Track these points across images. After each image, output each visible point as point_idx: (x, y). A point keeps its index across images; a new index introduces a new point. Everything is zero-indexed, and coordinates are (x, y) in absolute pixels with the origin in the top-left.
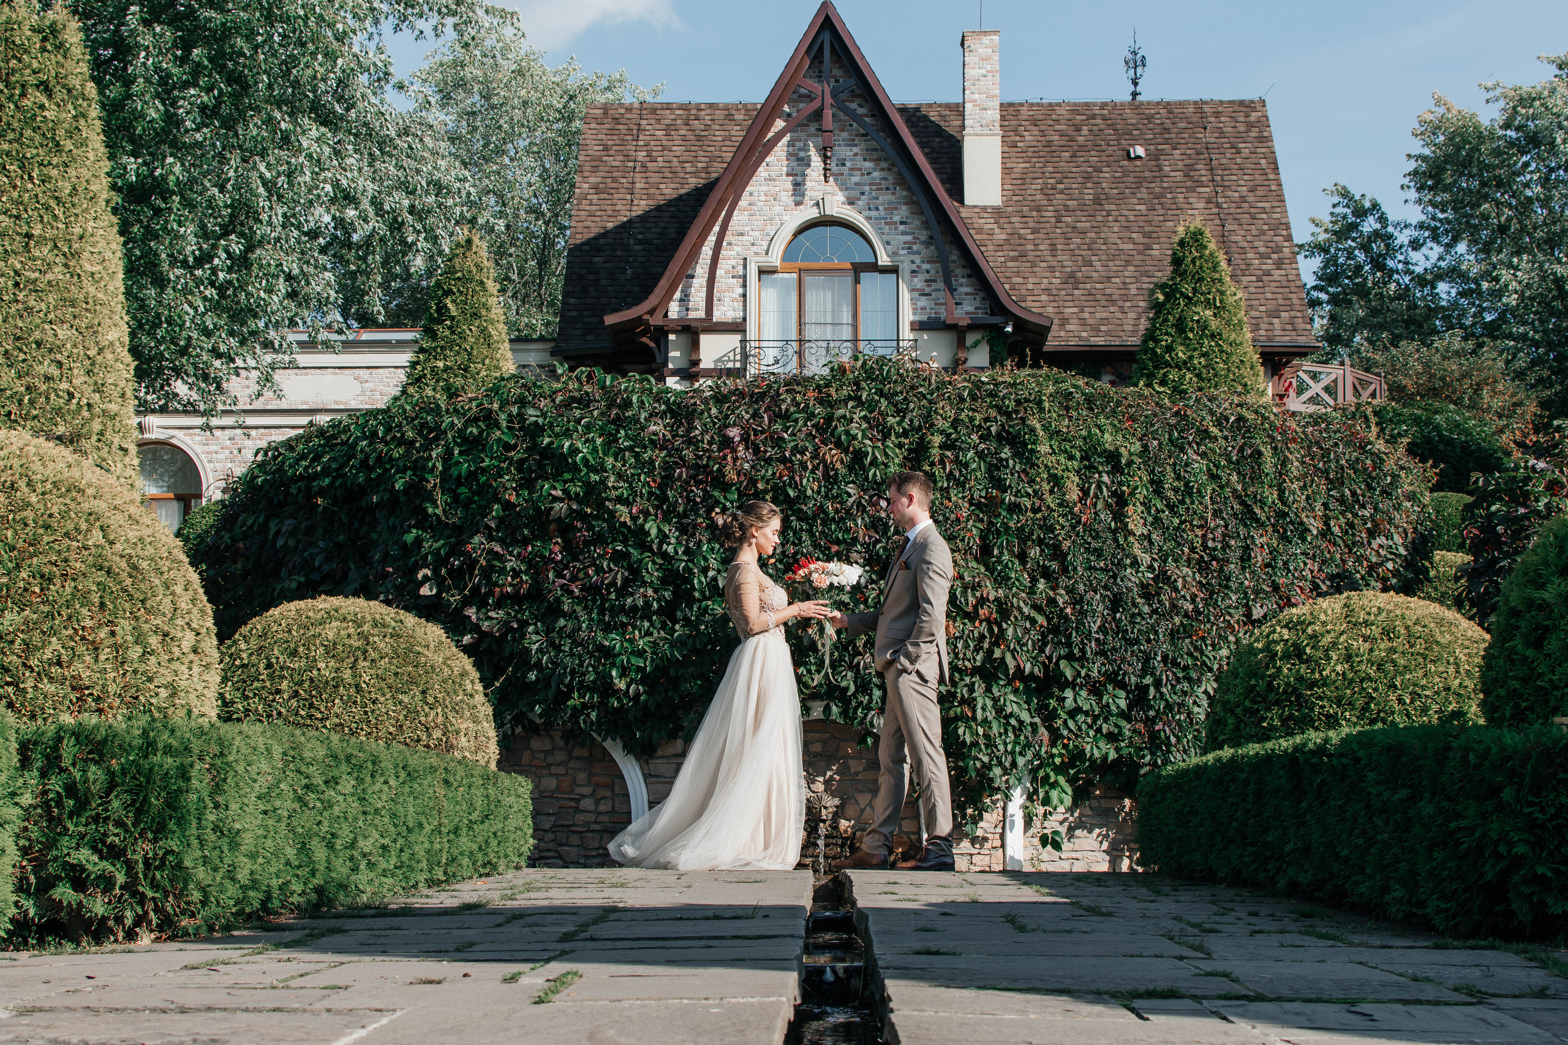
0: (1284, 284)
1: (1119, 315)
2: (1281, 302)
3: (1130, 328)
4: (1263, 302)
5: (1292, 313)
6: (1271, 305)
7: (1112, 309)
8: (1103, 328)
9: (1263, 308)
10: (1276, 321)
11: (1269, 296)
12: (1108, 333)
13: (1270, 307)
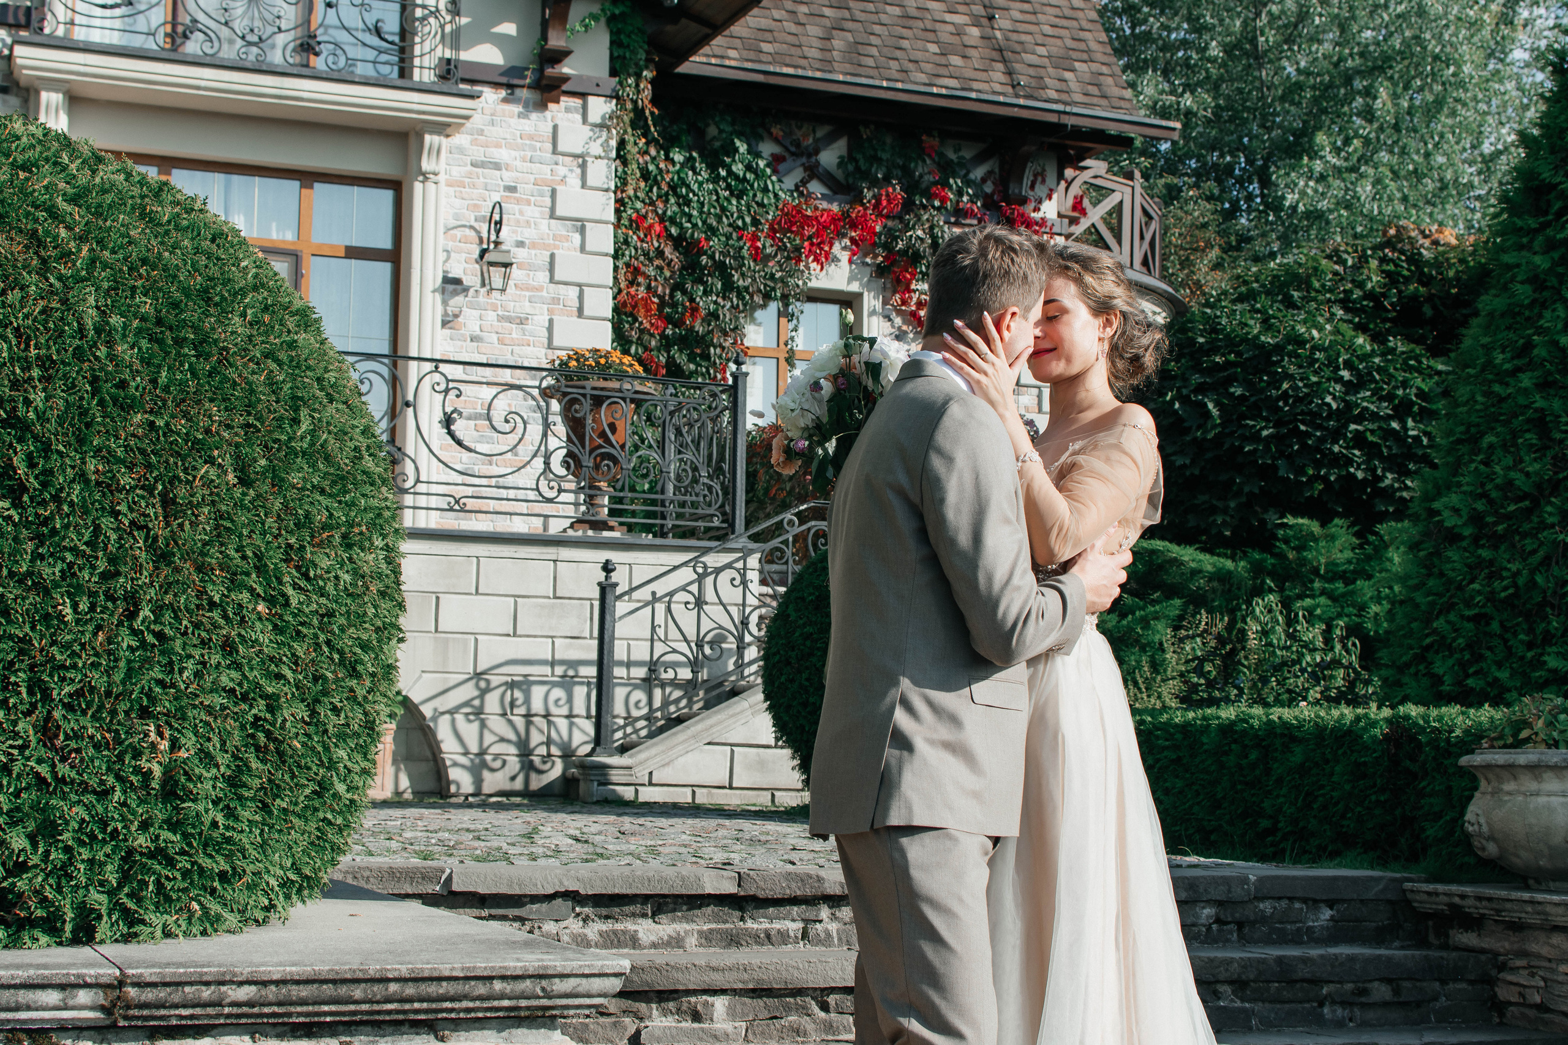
0: (1068, 12)
1: (791, 27)
2: (1070, 43)
3: (814, 53)
4: (1040, 39)
5: (1095, 67)
6: (1055, 48)
7: (777, 14)
8: (766, 47)
9: (1042, 50)
10: (1068, 75)
11: (1047, 29)
12: (777, 58)
13: (1054, 51)
